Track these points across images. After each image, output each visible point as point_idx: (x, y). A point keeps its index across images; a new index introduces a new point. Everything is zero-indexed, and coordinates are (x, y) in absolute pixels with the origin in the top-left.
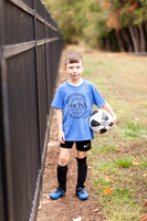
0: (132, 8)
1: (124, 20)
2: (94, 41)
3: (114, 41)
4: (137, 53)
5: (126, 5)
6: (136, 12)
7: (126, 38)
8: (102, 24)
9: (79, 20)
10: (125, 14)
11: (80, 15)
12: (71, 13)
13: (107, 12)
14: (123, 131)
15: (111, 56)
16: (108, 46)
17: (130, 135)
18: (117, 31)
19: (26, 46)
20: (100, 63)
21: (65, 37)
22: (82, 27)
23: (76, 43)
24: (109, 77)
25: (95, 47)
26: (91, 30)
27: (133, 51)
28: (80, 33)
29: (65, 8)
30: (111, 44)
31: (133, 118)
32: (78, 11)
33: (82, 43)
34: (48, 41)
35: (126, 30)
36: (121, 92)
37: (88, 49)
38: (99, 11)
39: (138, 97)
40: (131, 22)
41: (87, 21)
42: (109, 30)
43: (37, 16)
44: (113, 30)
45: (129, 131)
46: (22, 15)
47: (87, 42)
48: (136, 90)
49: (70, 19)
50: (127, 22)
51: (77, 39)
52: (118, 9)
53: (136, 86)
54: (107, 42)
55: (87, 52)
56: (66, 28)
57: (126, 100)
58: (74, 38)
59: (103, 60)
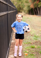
0: (38, 2)
1: (35, 5)
2: (26, 12)
3: (33, 12)
4: (39, 15)
5: (36, 1)
6: (39, 3)
7: (36, 11)
8: (29, 6)
9: (22, 5)
10: (36, 4)
11: (23, 4)
12: (20, 3)
13: (30, 3)
14: (33, 38)
15: (31, 16)
16: (31, 13)
17: (35, 39)
18: (33, 9)
19: (5, 13)
20: (28, 18)
21: (18, 10)
22: (23, 7)
23: (21, 12)
24: (30, 22)
25: (27, 13)
26: (26, 8)
27: (38, 15)
28: (23, 9)
29: (18, 2)
30: (31, 12)
31: (36, 34)
32: (22, 3)
33: (23, 12)
34: (12, 11)
35: (36, 8)
36: (33, 27)
37: (25, 14)
38: (28, 3)
39: (38, 28)
40: (37, 6)
41: (24, 6)
42: (31, 8)
43: (9, 5)
44: (32, 9)
45: (35, 38)
46: (4, 5)
47: (24, 12)
48: (38, 26)
49: (20, 5)
50: (36, 6)
51: (22, 11)
52: (34, 2)
53: (38, 25)
54: (30, 12)
55: (24, 15)
56: (18, 8)
57: (35, 29)
58: (21, 11)
59: (29, 17)
